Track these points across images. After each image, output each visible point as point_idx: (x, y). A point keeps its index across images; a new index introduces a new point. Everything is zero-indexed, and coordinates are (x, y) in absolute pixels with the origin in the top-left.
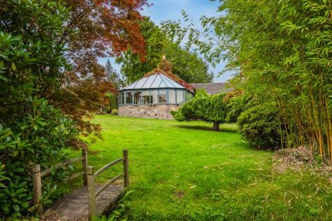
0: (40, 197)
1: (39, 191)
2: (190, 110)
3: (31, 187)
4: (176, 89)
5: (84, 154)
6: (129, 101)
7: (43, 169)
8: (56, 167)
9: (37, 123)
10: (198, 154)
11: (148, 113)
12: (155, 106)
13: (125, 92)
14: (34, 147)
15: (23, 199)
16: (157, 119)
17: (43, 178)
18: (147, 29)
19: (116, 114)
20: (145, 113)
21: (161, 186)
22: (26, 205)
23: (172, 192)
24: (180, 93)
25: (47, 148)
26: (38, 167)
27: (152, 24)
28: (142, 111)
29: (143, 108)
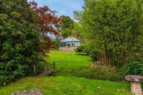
0: (35, 72)
1: (35, 71)
2: (79, 49)
3: (33, 70)
4: (77, 42)
5: (45, 63)
6: (62, 46)
7: (35, 66)
8: (38, 66)
9: (34, 57)
10: (76, 63)
11: (68, 49)
12: (70, 47)
13: (61, 43)
14: (34, 61)
15: (32, 72)
16: (71, 52)
17: (35, 68)
18: (69, 20)
19: (58, 50)
20: (67, 49)
21: (63, 70)
22: (32, 74)
23: (65, 71)
24: (79, 43)
25: (36, 62)
26: (34, 66)
27: (70, 19)
28: (66, 49)
29: (66, 48)
